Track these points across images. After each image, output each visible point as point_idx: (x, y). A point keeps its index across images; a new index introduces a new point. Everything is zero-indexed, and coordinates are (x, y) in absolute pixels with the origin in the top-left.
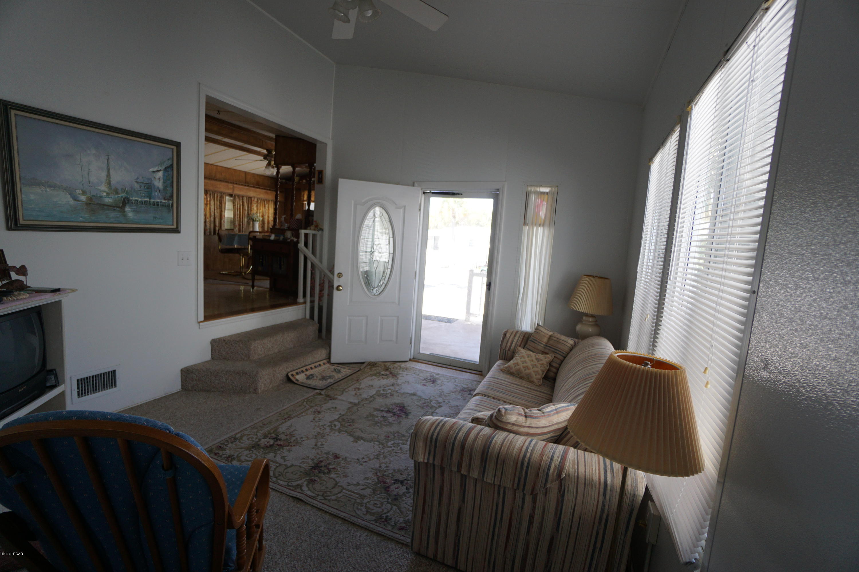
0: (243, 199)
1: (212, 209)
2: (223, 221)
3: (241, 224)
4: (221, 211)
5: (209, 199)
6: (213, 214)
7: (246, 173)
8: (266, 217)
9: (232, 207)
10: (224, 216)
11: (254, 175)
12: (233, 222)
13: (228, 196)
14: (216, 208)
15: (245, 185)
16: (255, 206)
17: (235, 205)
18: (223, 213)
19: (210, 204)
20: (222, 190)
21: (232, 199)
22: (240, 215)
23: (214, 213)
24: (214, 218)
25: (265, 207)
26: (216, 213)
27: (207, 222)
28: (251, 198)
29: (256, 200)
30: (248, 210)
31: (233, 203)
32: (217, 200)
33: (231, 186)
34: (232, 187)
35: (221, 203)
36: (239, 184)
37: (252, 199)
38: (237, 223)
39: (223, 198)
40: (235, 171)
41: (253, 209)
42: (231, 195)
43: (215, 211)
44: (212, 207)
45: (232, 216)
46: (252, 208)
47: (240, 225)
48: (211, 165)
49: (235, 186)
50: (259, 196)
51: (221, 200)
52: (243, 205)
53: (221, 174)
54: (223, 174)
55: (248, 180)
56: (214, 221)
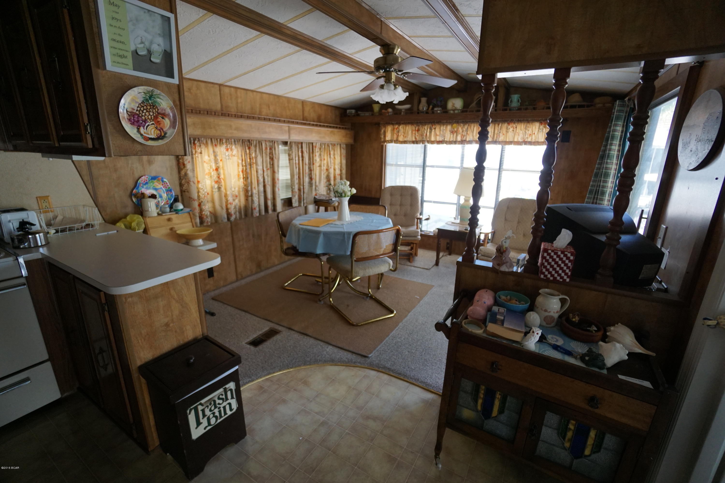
0: (302, 147)
1: (260, 172)
3: (302, 187)
4: (274, 172)
5: (253, 155)
6: (261, 180)
7: (303, 103)
8: (332, 171)
9: (288, 162)
10: (278, 179)
12: (291, 186)
13: (281, 144)
14: (265, 169)
16: (317, 154)
17: (292, 159)
18: (276, 174)
19: (257, 164)
20: (273, 136)
21: (287, 148)
22: (299, 173)
23: (264, 177)
24: (264, 186)
25: (330, 154)
26: (266, 177)
27: (254, 195)
28: (312, 143)
29: (318, 145)
30: (310, 164)
31: (289, 155)
32: (266, 155)
33: (285, 127)
34: (287, 128)
35: (272, 159)
36: (296, 123)
37: (314, 145)
38: (296, 189)
39: (275, 149)
40: (289, 100)
41: (316, 160)
42: (285, 143)
43: (265, 174)
44: (260, 167)
45: (289, 177)
46: (315, 158)
47: (299, 190)
48: (252, 91)
49: (292, 126)
50: (322, 140)
51: (271, 153)
52: (302, 157)
53: (269, 107)
54: (272, 108)
55: (306, 114)
56: (265, 191)
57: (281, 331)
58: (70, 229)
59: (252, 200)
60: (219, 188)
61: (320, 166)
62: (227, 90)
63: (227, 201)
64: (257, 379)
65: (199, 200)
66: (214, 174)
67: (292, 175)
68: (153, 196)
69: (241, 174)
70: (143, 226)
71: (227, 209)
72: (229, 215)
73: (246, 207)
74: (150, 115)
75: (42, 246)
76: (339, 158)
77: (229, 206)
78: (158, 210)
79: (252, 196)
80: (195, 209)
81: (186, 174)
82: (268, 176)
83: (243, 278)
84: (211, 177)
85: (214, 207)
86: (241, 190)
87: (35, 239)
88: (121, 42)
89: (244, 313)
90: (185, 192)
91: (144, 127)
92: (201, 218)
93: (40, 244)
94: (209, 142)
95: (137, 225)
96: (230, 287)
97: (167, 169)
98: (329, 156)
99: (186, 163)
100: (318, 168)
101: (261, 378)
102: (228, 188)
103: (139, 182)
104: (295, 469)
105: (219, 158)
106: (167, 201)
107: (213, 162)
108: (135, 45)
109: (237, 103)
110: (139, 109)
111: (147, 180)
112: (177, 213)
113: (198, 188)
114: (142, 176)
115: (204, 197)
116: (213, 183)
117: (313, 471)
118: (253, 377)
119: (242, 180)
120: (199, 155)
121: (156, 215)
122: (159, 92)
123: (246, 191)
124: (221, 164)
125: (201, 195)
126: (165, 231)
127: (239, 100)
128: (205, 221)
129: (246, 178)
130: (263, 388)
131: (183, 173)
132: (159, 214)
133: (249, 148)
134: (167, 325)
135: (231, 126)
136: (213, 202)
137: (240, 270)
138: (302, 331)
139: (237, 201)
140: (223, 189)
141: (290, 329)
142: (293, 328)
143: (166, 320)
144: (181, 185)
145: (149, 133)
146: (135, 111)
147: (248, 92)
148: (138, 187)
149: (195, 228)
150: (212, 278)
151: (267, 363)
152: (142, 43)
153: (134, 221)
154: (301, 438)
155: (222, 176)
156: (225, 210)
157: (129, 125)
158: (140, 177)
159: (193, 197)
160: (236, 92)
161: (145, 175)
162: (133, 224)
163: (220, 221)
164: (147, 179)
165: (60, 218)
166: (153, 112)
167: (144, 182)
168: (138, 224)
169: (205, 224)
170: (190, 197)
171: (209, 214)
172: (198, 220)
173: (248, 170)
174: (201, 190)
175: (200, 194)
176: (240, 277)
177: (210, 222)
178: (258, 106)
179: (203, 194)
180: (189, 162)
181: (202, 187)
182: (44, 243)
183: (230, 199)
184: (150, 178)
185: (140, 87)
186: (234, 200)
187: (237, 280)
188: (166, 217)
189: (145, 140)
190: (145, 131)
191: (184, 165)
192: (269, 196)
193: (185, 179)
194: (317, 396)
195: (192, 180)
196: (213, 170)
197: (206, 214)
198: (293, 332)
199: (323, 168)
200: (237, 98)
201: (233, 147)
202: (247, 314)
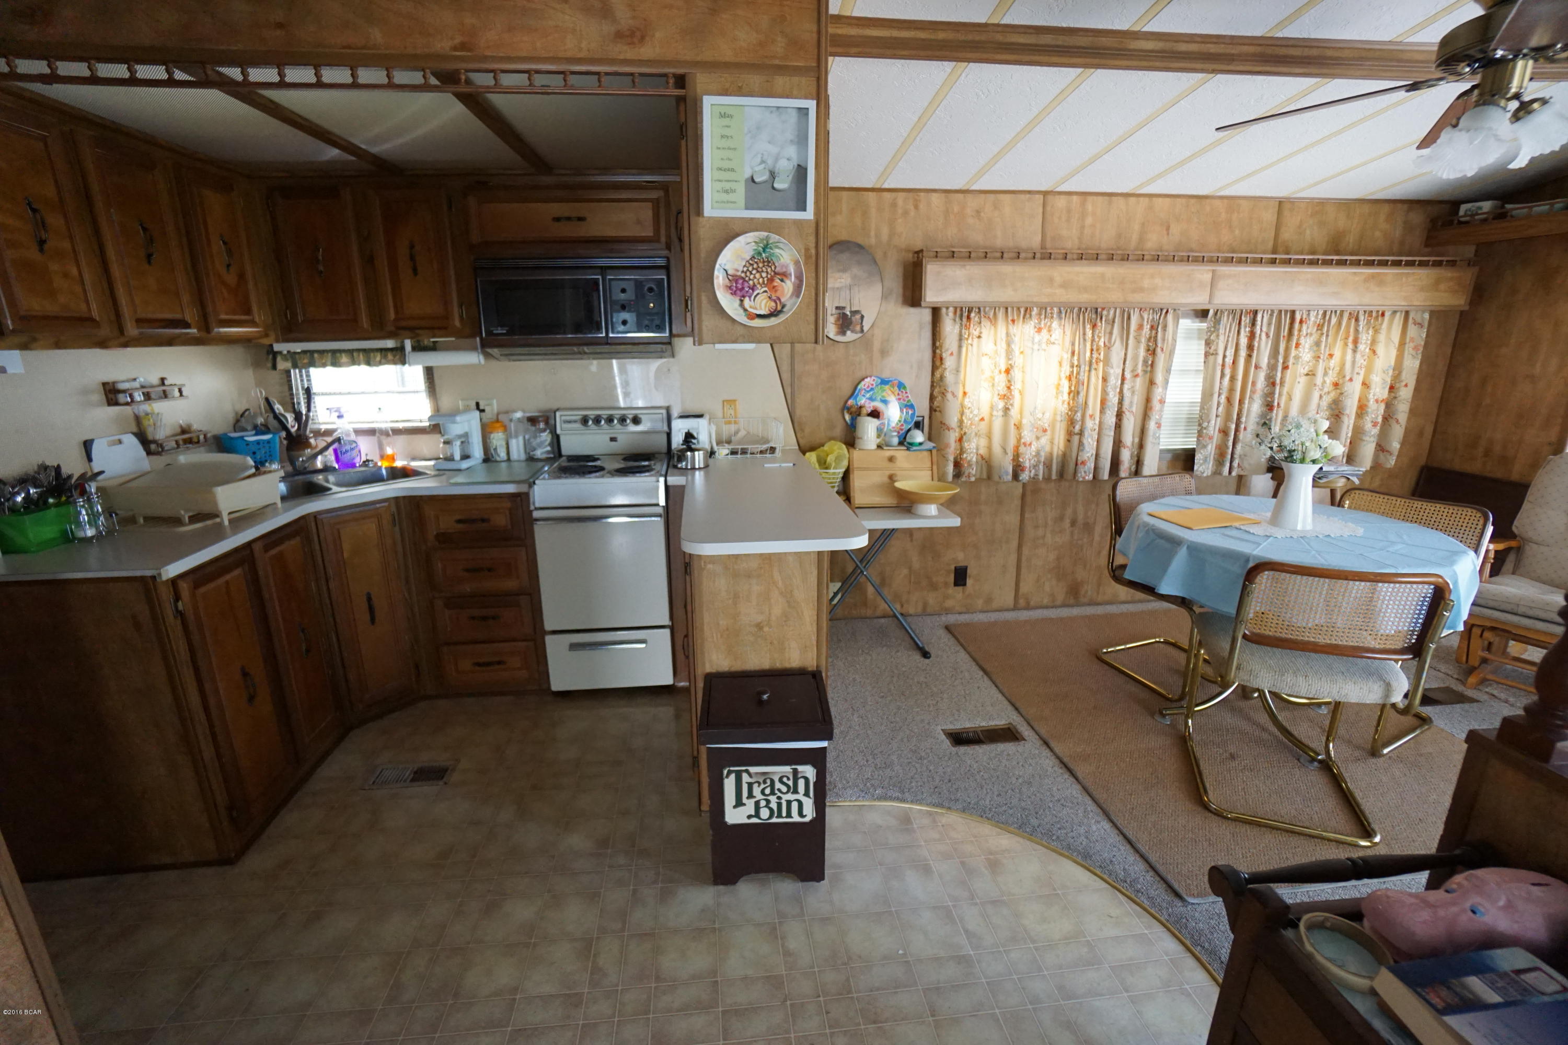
0: (1253, 324)
1: (1114, 381)
2: (1152, 425)
3: (1233, 426)
4: (1152, 383)
5: (1103, 342)
6: (1113, 399)
7: (1282, 205)
8: (1353, 388)
9: (1202, 360)
10: (1162, 402)
11: (1320, 206)
13: (1186, 316)
14: (1128, 375)
15: (1273, 262)
16: (1307, 343)
17: (1216, 353)
18: (1158, 392)
19: (1107, 362)
20: (1163, 298)
21: (1204, 325)
23: (1121, 392)
24: (1119, 415)
25: (1356, 342)
26: (1127, 393)
27: (1088, 432)
28: (1293, 313)
29: (1314, 317)
30: (1272, 367)
31: (1208, 343)
32: (1138, 341)
33: (1203, 273)
34: (1208, 276)
35: (1152, 352)
36: (1244, 261)
37: (1298, 315)
38: (1213, 427)
39: (1165, 328)
40: (1232, 201)
41: (1297, 358)
42: (1200, 314)
43: (1126, 387)
44: (1115, 373)
45: (1198, 397)
46: (1293, 352)
47: (1224, 432)
48: (1126, 195)
49: (1225, 269)
50: (1332, 302)
51: (1153, 339)
52: (1250, 347)
53: (1168, 229)
54: (1176, 230)
55: (1288, 234)
56: (1118, 426)
57: (1024, 740)
58: (744, 452)
59: (1081, 443)
60: (1006, 410)
61: (1311, 374)
62: (1060, 203)
63: (1019, 439)
64: (912, 802)
65: (962, 429)
66: (1001, 380)
67: (1207, 395)
68: (875, 414)
69: (1065, 384)
70: (845, 463)
71: (1017, 456)
72: (1018, 469)
73: (1064, 457)
74: (762, 277)
75: (700, 469)
76: (1394, 353)
77: (1022, 449)
78: (878, 440)
79: (1081, 433)
80: (947, 446)
81: (942, 378)
82: (1133, 393)
83: (1028, 607)
84: (993, 385)
85: (989, 448)
86: (1059, 418)
87: (693, 458)
88: (729, 170)
89: (981, 673)
90: (935, 411)
91: (750, 297)
92: (957, 464)
93: (697, 466)
94: (1001, 315)
95: (835, 461)
96: (993, 617)
97: (911, 367)
98: (1351, 346)
99: (944, 355)
100: (1303, 380)
101: (921, 804)
102: (1026, 413)
103: (859, 387)
104: (850, 992)
105: (1016, 348)
106: (902, 425)
107: (1003, 354)
108: (752, 168)
109: (1083, 227)
110: (745, 269)
111: (872, 385)
112: (908, 449)
113: (962, 406)
114: (867, 377)
115: (971, 424)
116: (996, 398)
117: (875, 1022)
118: (907, 794)
119: (1066, 397)
120: (976, 340)
121: (874, 447)
122: (777, 237)
123: (1071, 422)
124: (1018, 360)
125: (965, 421)
126: (879, 477)
127: (1089, 221)
128: (964, 473)
129: (1074, 393)
130: (912, 823)
131: (938, 374)
132: (879, 447)
133: (1094, 326)
134: (759, 626)
135: (1051, 280)
136: (989, 437)
137: (1025, 588)
138: (1065, 760)
139: (1044, 441)
140: (1014, 412)
141: (1046, 744)
142: (1053, 744)
143: (760, 618)
144: (932, 398)
145: (758, 307)
146: (739, 273)
147: (1114, 198)
148: (857, 395)
149: (936, 483)
150: (960, 588)
151: (950, 784)
152: (763, 162)
153: (832, 453)
154: (901, 952)
155: (1016, 386)
156: (1010, 456)
157: (729, 296)
158: (863, 379)
159: (947, 423)
160: (1083, 204)
161: (871, 377)
162: (829, 459)
163: (996, 478)
164: (874, 383)
165: (742, 433)
166: (767, 272)
167: (868, 387)
168: (838, 459)
169: (964, 479)
170: (941, 422)
171: (974, 459)
172: (950, 468)
173: (1084, 376)
174: (966, 411)
175: (964, 418)
176: (1022, 602)
177: (974, 476)
178: (1137, 227)
179: (970, 419)
180: (952, 354)
181: (970, 405)
182: (702, 466)
183: (1027, 436)
184: (879, 381)
185: (747, 235)
186: (1038, 438)
187: (1015, 608)
188: (887, 453)
189: (748, 318)
190: (752, 303)
191: (941, 359)
192: (1129, 437)
193: (940, 387)
194: (994, 903)
195: (950, 390)
196: (1000, 372)
197: (969, 458)
198: (1046, 752)
199: (1319, 380)
200: (1083, 216)
201: (1055, 324)
202: (985, 677)
